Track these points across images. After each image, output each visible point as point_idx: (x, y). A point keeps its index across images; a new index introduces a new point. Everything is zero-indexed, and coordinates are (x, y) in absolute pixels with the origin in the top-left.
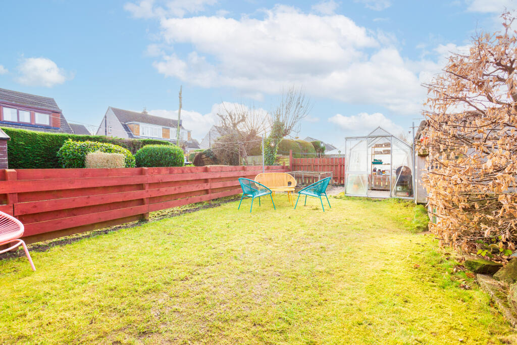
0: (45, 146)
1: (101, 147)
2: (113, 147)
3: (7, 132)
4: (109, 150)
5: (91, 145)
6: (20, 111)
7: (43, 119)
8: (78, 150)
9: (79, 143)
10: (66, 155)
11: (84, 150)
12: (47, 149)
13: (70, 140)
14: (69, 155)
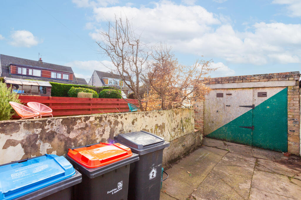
0: (64, 90)
1: (84, 90)
2: (90, 90)
3: (52, 84)
4: (87, 91)
5: (80, 89)
6: (58, 74)
7: (66, 77)
8: (75, 91)
9: (76, 88)
10: (71, 93)
11: (78, 91)
12: (64, 91)
13: (73, 87)
14: (72, 93)
